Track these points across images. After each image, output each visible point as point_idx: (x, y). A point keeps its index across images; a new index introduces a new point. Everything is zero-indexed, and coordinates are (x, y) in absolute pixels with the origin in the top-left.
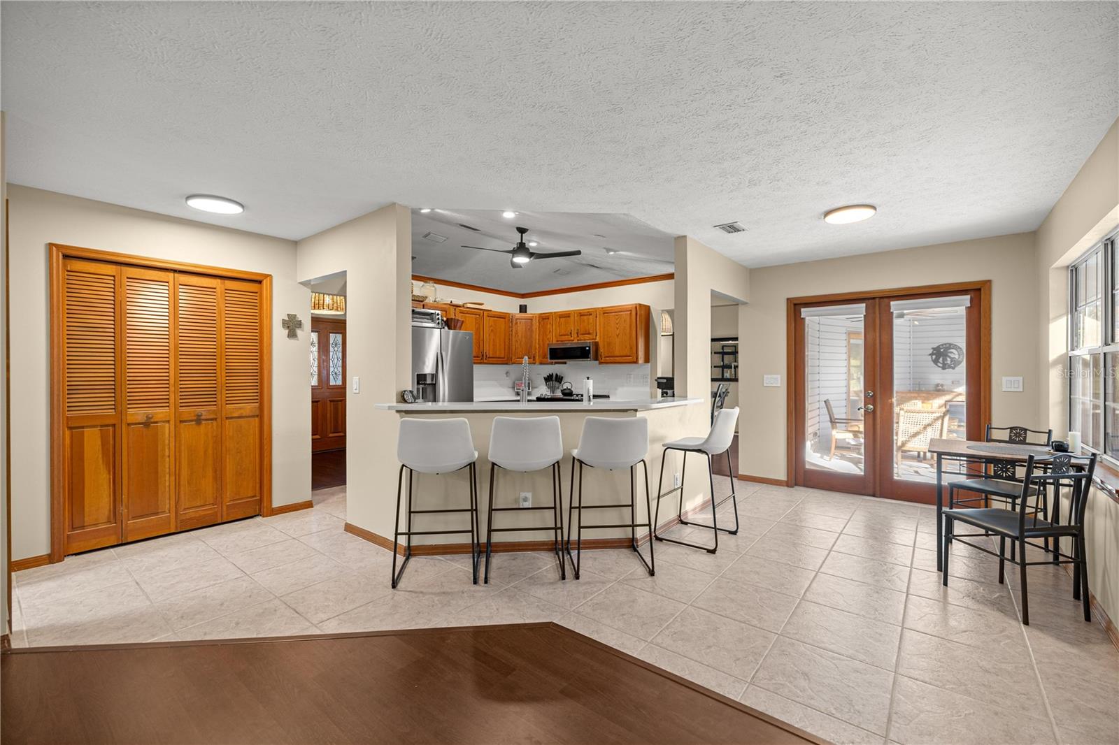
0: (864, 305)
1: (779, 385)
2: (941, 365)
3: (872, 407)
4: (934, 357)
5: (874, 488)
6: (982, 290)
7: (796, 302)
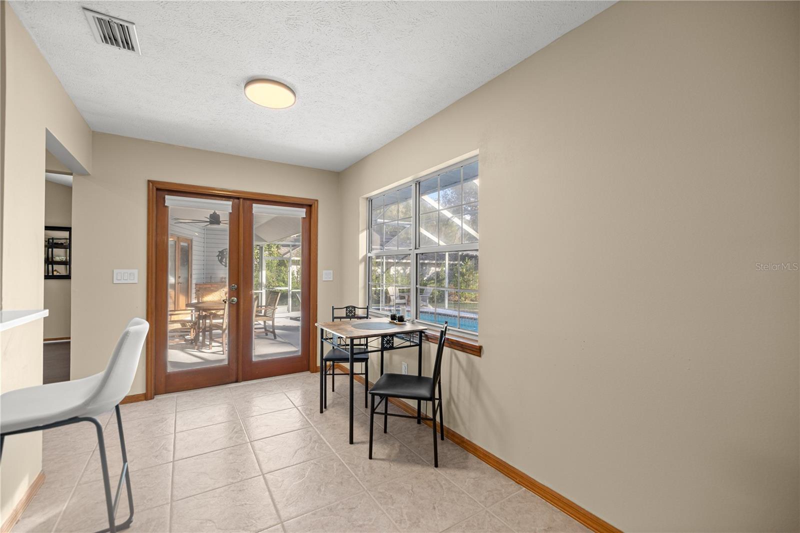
0: (231, 203)
1: (137, 282)
2: (224, 264)
3: (235, 299)
4: (220, 258)
5: (237, 374)
6: (313, 206)
7: (160, 186)
